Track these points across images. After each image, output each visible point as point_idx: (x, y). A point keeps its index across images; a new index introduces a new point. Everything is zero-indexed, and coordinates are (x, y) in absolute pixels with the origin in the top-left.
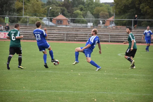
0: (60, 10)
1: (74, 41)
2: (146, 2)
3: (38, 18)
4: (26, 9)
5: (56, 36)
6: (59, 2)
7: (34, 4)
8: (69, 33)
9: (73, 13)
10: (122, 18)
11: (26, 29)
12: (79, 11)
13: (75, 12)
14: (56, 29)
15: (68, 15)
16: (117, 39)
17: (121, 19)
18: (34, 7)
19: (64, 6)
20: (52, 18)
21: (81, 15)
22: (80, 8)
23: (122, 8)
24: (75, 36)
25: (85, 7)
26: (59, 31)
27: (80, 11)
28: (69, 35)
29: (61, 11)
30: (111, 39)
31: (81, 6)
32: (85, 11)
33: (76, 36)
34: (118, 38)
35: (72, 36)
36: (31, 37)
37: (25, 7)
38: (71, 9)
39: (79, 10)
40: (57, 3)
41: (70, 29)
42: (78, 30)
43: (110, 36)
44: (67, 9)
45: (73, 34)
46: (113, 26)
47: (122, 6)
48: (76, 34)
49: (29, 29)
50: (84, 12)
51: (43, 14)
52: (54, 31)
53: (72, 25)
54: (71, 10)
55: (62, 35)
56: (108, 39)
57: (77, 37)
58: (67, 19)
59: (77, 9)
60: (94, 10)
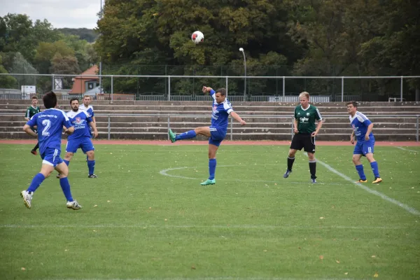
1: (9, 137)
2: (186, 29)
10: (124, 72)
16: (128, 131)
17: (121, 74)
23: (123, 44)
24: (9, 125)
25: (8, 42)
30: (112, 130)
32: (7, 51)
33: (12, 122)
34: (131, 126)
42: (18, 108)
43: (109, 123)
46: (98, 94)
47: (122, 40)
48: (12, 119)
50: (7, 55)
56: (106, 130)
57: (15, 127)
60: (36, 50)
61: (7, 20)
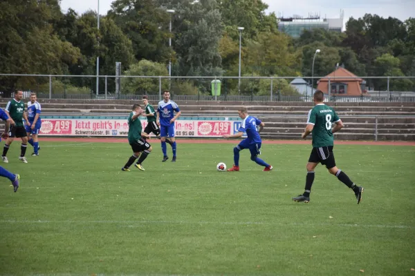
0: (338, 54)
1: (403, 139)
3: (283, 79)
4: (247, 57)
5: (350, 126)
6: (334, 35)
7: (269, 41)
8: (385, 117)
9: (373, 63)
11: (267, 109)
12: (389, 57)
13: (379, 58)
14: (350, 109)
15: (359, 68)
18: (268, 51)
19: (348, 45)
20: (318, 79)
21: (395, 66)
22: (392, 48)
24: (404, 127)
25: (407, 46)
26: (357, 114)
27: (393, 57)
28: (387, 122)
29: (340, 57)
31: (396, 42)
32: (406, 54)
33: (406, 124)
35: (394, 127)
36: (280, 131)
37: (244, 51)
38: (367, 51)
39: (390, 53)
40: (330, 38)
41: (388, 107)
42: (412, 110)
44: (358, 52)
45: (397, 120)
48: (406, 121)
49: (274, 109)
50: (405, 58)
51: (292, 67)
52: (344, 114)
53: (372, 95)
54: (367, 54)
55: (366, 123)
57: (409, 130)
58: (359, 78)
59: (385, 52)
61: (408, 24)
